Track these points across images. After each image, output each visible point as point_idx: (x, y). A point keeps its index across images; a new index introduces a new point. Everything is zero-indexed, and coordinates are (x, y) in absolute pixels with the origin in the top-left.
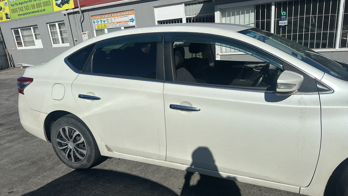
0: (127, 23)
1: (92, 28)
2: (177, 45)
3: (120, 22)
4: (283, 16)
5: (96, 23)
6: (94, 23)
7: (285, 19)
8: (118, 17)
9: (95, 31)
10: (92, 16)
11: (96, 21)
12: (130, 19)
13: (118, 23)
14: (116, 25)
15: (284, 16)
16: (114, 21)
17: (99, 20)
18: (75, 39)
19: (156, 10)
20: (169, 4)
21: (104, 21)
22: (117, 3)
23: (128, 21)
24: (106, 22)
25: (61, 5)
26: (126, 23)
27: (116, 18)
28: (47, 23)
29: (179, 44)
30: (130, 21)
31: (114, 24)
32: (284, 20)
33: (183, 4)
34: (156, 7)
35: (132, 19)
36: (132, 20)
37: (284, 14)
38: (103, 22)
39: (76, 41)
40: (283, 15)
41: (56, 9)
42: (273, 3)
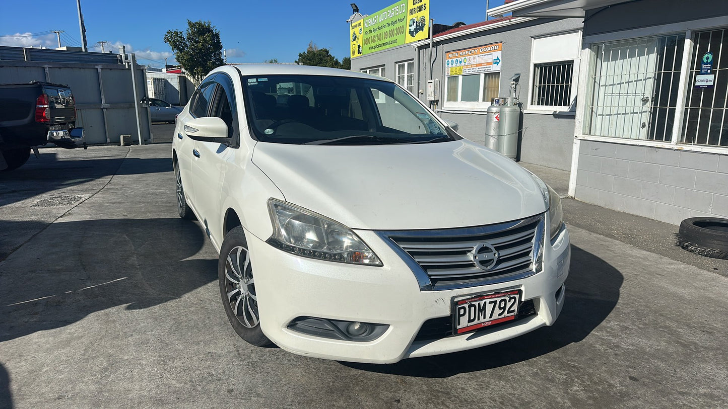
0: (489, 66)
1: (443, 74)
2: (557, 113)
3: (480, 65)
4: (705, 64)
5: (450, 65)
6: (448, 64)
7: (709, 71)
8: (479, 55)
9: (446, 78)
10: (447, 52)
11: (450, 60)
12: (494, 60)
13: (477, 65)
14: (475, 70)
15: (707, 63)
16: (472, 62)
17: (454, 60)
18: (420, 91)
19: (535, 43)
20: (556, 31)
21: (461, 62)
22: (479, 30)
23: (490, 63)
24: (463, 64)
25: (415, 33)
26: (487, 66)
27: (476, 56)
28: (396, 63)
29: (560, 112)
30: (494, 63)
31: (472, 67)
32: (707, 73)
33: (580, 31)
34: (535, 37)
35: (498, 59)
36: (497, 61)
37: (707, 59)
38: (459, 64)
39: (422, 94)
40: (705, 61)
41: (409, 39)
42: (688, 33)
